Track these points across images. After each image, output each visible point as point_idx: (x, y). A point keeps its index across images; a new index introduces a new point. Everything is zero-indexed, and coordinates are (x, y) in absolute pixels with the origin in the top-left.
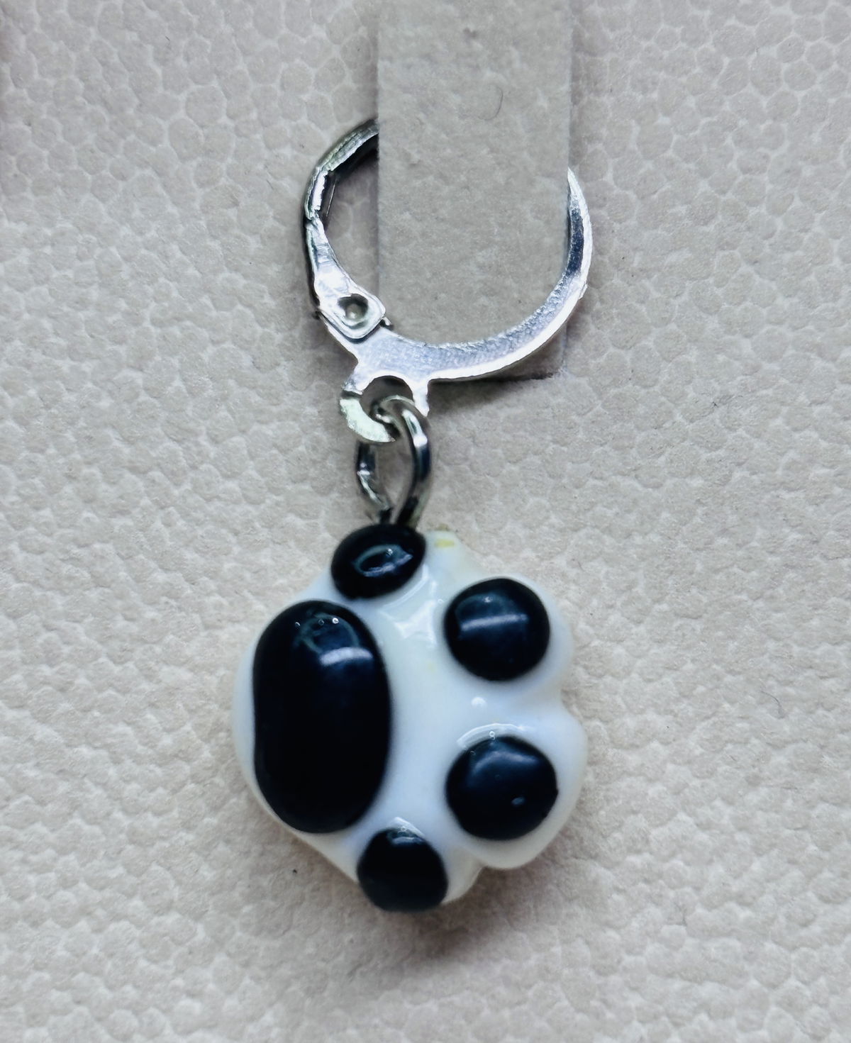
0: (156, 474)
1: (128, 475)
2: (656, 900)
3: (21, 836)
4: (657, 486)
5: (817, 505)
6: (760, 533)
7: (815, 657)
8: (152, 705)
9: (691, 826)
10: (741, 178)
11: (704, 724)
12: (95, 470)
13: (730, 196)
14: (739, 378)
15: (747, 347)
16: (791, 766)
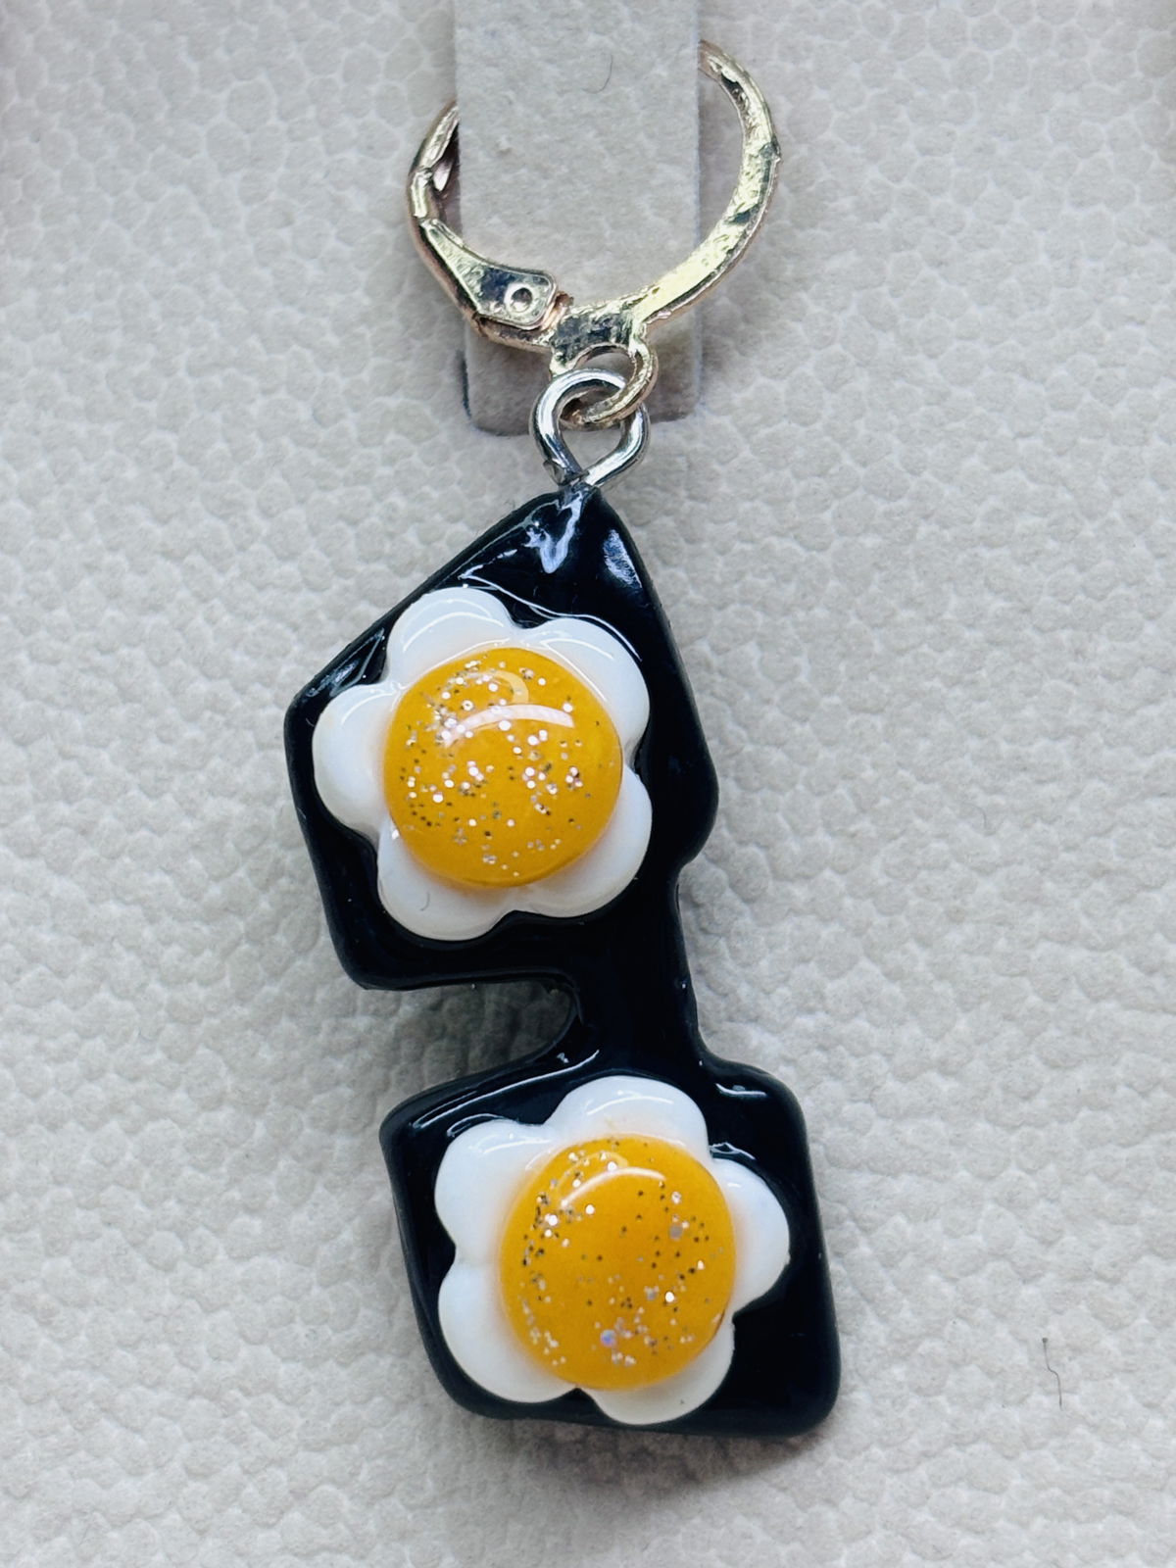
0: (194, 559)
1: (162, 564)
2: (836, 1072)
3: (35, 1017)
4: (823, 548)
5: (1027, 564)
6: (954, 602)
7: (1029, 756)
8: (196, 847)
9: (878, 976)
10: (920, 161)
11: (891, 846)
12: (120, 557)
13: (906, 184)
14: (923, 409)
15: (931, 369)
16: (1004, 896)
